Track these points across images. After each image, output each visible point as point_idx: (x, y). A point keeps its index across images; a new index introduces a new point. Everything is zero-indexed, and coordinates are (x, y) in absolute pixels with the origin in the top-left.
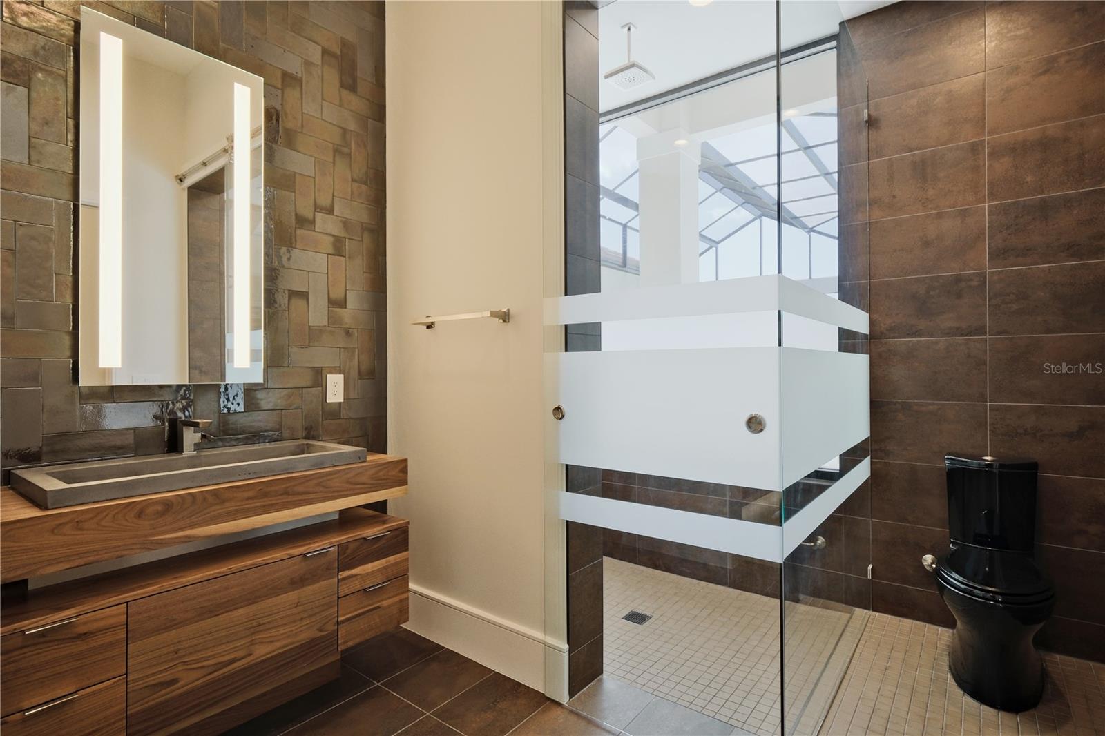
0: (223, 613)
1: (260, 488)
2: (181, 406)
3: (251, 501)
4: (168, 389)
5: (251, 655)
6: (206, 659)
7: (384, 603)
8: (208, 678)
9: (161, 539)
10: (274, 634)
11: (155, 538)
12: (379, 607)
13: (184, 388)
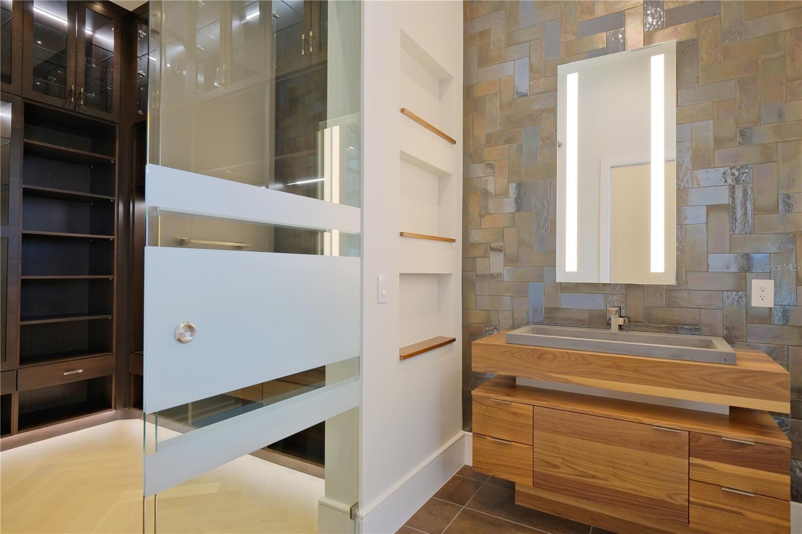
0: (587, 440)
1: (616, 361)
2: (617, 299)
3: (608, 369)
4: (609, 286)
5: (607, 480)
6: (577, 465)
7: (749, 514)
8: (577, 477)
9: (551, 376)
10: (628, 477)
11: (552, 375)
12: (741, 514)
13: (619, 286)
